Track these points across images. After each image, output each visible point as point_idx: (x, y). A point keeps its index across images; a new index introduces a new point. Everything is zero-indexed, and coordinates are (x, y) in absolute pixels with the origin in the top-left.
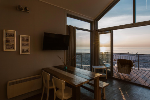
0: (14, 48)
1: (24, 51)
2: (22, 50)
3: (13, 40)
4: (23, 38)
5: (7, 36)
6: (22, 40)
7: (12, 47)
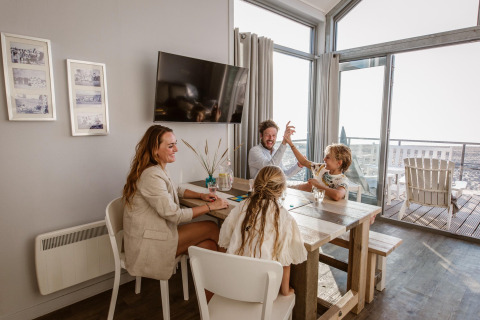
0: (46, 111)
1: (85, 122)
2: (79, 120)
3: (43, 78)
4: (79, 71)
5: (16, 61)
6: (78, 81)
7: (39, 108)
